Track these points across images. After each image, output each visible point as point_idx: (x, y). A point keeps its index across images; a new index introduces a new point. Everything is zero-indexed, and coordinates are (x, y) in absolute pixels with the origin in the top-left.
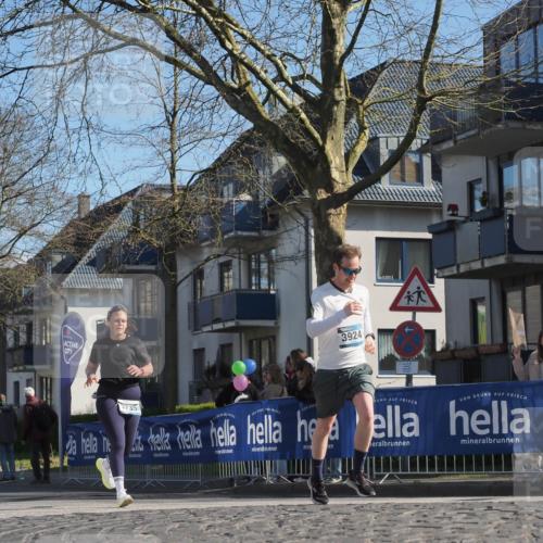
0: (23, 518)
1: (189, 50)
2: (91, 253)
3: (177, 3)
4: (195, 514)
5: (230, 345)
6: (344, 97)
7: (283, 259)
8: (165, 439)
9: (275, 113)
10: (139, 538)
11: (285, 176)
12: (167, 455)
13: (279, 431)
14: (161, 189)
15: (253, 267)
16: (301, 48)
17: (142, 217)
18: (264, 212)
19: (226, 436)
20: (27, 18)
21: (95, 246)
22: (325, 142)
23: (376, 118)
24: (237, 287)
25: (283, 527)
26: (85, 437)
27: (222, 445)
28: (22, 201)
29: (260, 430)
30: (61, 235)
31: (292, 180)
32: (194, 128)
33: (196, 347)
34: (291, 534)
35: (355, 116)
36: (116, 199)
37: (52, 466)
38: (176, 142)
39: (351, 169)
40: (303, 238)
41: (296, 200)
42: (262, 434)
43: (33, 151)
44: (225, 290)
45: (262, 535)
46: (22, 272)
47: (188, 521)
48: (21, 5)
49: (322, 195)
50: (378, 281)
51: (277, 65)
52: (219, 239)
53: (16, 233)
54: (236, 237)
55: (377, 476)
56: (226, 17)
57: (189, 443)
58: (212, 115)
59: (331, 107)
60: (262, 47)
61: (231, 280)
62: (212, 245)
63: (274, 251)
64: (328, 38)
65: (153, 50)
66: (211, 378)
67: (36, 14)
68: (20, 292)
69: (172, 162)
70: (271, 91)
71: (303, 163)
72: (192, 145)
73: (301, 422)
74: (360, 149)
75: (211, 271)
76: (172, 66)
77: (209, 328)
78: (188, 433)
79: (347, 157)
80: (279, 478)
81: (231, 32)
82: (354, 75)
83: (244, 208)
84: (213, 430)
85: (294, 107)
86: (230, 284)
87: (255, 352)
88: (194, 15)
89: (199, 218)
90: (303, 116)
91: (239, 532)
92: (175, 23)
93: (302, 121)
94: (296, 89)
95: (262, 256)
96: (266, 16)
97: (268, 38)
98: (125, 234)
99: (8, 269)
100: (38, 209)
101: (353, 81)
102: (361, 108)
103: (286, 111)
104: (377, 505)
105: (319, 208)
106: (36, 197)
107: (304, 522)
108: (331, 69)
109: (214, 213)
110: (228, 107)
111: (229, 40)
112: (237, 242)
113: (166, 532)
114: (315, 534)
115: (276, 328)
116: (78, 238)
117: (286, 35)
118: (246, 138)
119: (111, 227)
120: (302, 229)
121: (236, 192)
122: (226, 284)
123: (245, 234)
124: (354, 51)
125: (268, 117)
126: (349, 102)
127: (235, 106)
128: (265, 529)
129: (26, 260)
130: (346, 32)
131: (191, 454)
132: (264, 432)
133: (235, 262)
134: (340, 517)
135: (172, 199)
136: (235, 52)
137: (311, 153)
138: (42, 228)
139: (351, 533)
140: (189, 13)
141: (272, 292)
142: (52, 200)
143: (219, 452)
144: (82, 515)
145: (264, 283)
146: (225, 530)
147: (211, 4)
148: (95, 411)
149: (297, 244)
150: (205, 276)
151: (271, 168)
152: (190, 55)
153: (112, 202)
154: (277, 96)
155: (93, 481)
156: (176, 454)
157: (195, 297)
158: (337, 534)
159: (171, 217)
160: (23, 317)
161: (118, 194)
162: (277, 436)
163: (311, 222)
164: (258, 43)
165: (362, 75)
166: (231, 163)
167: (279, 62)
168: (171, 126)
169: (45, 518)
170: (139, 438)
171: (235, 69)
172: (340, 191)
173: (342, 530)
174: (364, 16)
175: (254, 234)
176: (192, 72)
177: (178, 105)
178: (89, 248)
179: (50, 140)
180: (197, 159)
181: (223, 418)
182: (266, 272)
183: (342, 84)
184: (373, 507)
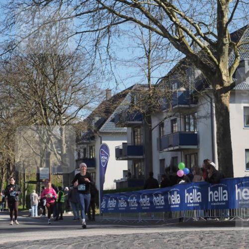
0: (83, 237)
1: (156, 22)
2: (112, 116)
3: (150, 1)
4: (162, 235)
5: (177, 157)
6: (228, 42)
7: (201, 117)
8: (147, 200)
9: (196, 50)
10: (137, 246)
11: (201, 79)
12: (148, 208)
13: (200, 197)
14: (144, 86)
15: (187, 121)
16: (208, 20)
17: (135, 99)
18: (191, 96)
19: (175, 199)
20: (82, 9)
21: (114, 113)
22: (219, 63)
23: (243, 51)
24: (180, 130)
25: (203, 240)
26: (111, 200)
27: (173, 203)
28: (81, 93)
29: (191, 196)
30: (98, 108)
31: (204, 81)
32: (159, 58)
33: (161, 158)
34: (206, 244)
35: (233, 50)
36: (124, 91)
37: (96, 213)
38: (151, 64)
39: (231, 75)
40: (210, 108)
41: (206, 90)
42: (192, 198)
43: (85, 70)
44: (174, 132)
45: (193, 244)
46: (81, 125)
47: (159, 238)
48: (79, 3)
49: (218, 87)
50: (245, 127)
51: (196, 28)
52: (171, 109)
53: (78, 108)
54: (179, 108)
55: (246, 217)
56: (173, 7)
57: (158, 202)
58: (167, 52)
59: (222, 47)
60: (190, 20)
61: (177, 127)
62: (167, 112)
63: (196, 114)
64: (220, 15)
65: (139, 23)
66: (168, 172)
67: (85, 8)
68: (80, 134)
69: (149, 74)
70: (194, 40)
71: (209, 73)
72: (158, 66)
73: (210, 193)
74: (236, 66)
75: (167, 123)
76: (148, 30)
77: (167, 150)
78: (158, 198)
79: (230, 70)
80: (200, 218)
81: (175, 13)
82: (233, 32)
83: (182, 94)
84: (169, 196)
85: (205, 47)
86: (176, 129)
87: (188, 161)
88: (158, 6)
89: (162, 99)
90: (209, 51)
91: (182, 243)
92: (149, 10)
93: (209, 54)
94: (205, 39)
95: (191, 116)
96: (191, 5)
97: (192, 16)
98: (128, 107)
99: (75, 124)
100: (88, 96)
101: (232, 34)
102: (236, 47)
103: (201, 49)
104: (246, 231)
105: (217, 93)
106: (87, 91)
107: (212, 238)
108: (222, 29)
109: (168, 97)
110: (174, 48)
111: (174, 17)
112: (179, 110)
113: (149, 244)
114: (218, 244)
115: (198, 149)
116: (106, 109)
117: (200, 14)
118: (183, 62)
119: (121, 104)
120: (209, 103)
121: (178, 87)
122: (174, 129)
123: (183, 106)
124: (232, 20)
125: (193, 52)
126: (230, 44)
127: (177, 47)
128: (194, 242)
129: (82, 119)
130: (228, 12)
131: (159, 207)
132: (193, 197)
133: (178, 119)
134: (229, 236)
135: (149, 90)
136: (177, 22)
137: (213, 68)
138: (90, 105)
139: (234, 243)
140: (155, 5)
141: (196, 133)
142: (94, 92)
143: (172, 206)
144: (110, 236)
145: (192, 129)
146: (175, 242)
147: (166, 1)
148: (115, 188)
149: (207, 110)
150: (165, 125)
151: (194, 76)
152: (156, 24)
153: (122, 92)
154: (197, 42)
155: (115, 220)
156: (153, 208)
157: (160, 136)
158: (228, 244)
159: (149, 99)
160: (81, 146)
161: (124, 89)
162: (199, 199)
163: (213, 100)
164: (188, 18)
165: (236, 31)
166: (176, 74)
167: (198, 26)
168: (148, 57)
169: (93, 237)
170: (136, 200)
171: (177, 30)
172: (227, 86)
173: (230, 242)
174: (237, 4)
175: (186, 106)
176: (157, 32)
177: (151, 48)
178: (111, 113)
179: (93, 65)
180: (160, 72)
181: (174, 191)
182: (193, 123)
183: (227, 36)
184: (245, 232)
